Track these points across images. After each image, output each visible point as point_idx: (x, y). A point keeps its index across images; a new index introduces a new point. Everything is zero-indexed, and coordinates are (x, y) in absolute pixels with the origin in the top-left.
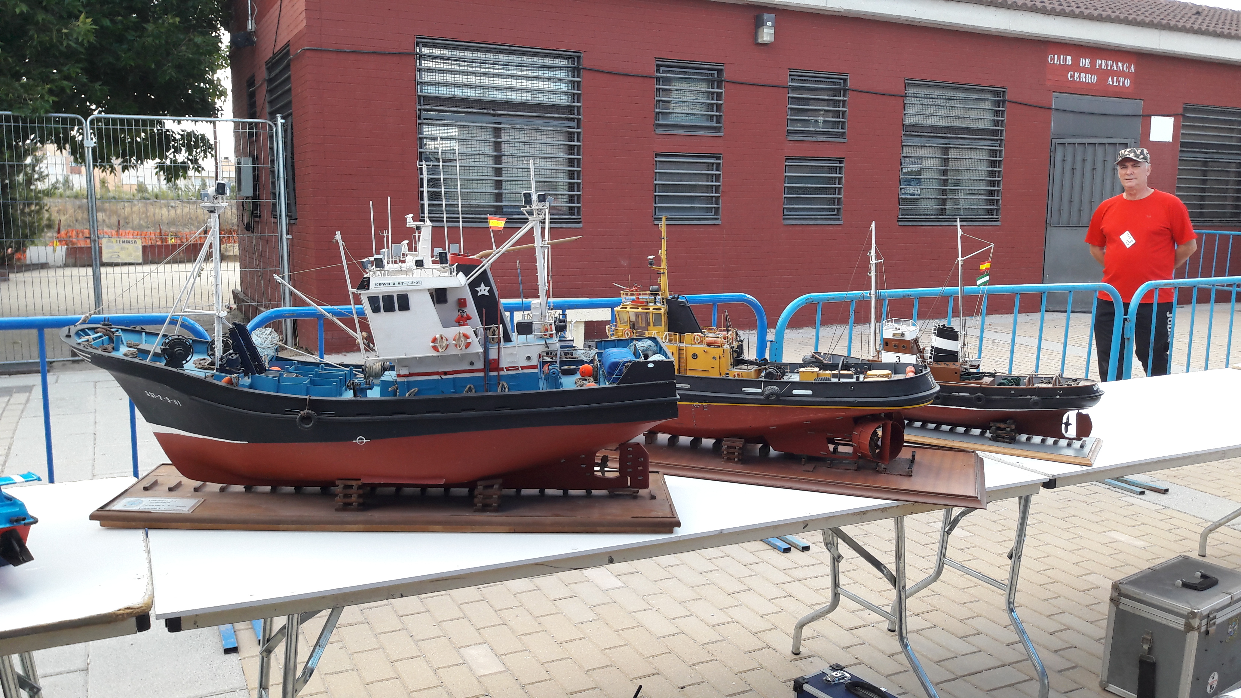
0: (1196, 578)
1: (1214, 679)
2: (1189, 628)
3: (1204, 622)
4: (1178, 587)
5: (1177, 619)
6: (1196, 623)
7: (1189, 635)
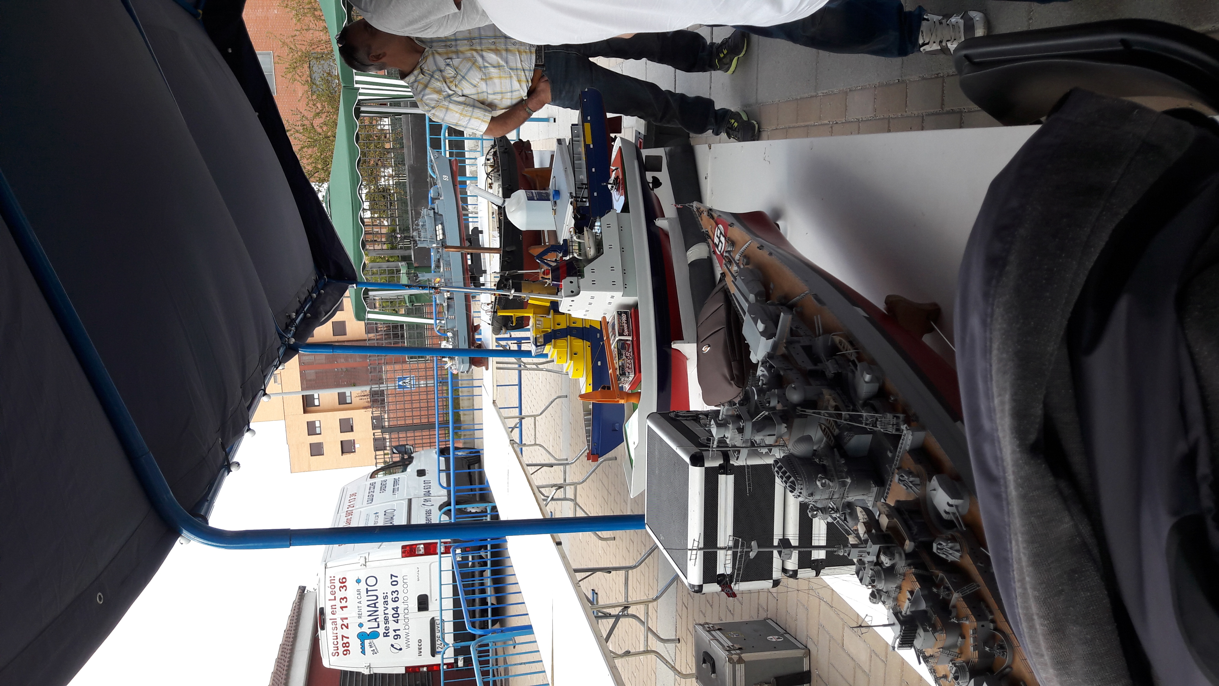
0: (707, 666)
1: (773, 638)
2: (740, 661)
3: (733, 652)
4: (717, 676)
5: (738, 670)
6: (735, 657)
7: (746, 660)
